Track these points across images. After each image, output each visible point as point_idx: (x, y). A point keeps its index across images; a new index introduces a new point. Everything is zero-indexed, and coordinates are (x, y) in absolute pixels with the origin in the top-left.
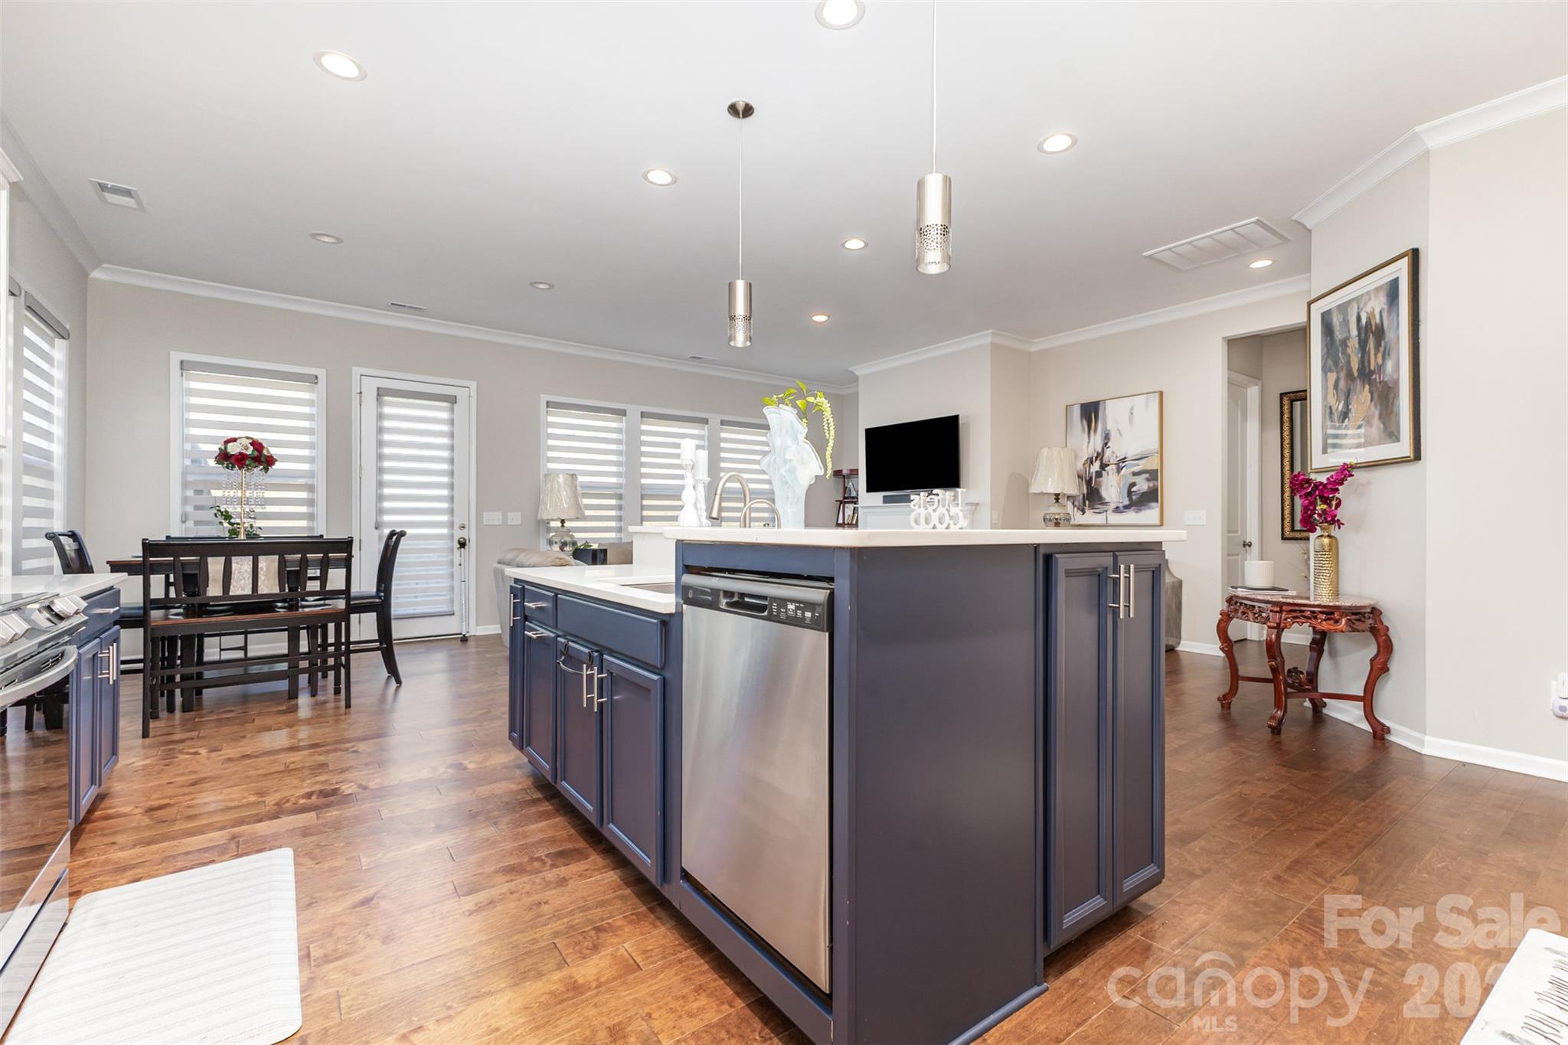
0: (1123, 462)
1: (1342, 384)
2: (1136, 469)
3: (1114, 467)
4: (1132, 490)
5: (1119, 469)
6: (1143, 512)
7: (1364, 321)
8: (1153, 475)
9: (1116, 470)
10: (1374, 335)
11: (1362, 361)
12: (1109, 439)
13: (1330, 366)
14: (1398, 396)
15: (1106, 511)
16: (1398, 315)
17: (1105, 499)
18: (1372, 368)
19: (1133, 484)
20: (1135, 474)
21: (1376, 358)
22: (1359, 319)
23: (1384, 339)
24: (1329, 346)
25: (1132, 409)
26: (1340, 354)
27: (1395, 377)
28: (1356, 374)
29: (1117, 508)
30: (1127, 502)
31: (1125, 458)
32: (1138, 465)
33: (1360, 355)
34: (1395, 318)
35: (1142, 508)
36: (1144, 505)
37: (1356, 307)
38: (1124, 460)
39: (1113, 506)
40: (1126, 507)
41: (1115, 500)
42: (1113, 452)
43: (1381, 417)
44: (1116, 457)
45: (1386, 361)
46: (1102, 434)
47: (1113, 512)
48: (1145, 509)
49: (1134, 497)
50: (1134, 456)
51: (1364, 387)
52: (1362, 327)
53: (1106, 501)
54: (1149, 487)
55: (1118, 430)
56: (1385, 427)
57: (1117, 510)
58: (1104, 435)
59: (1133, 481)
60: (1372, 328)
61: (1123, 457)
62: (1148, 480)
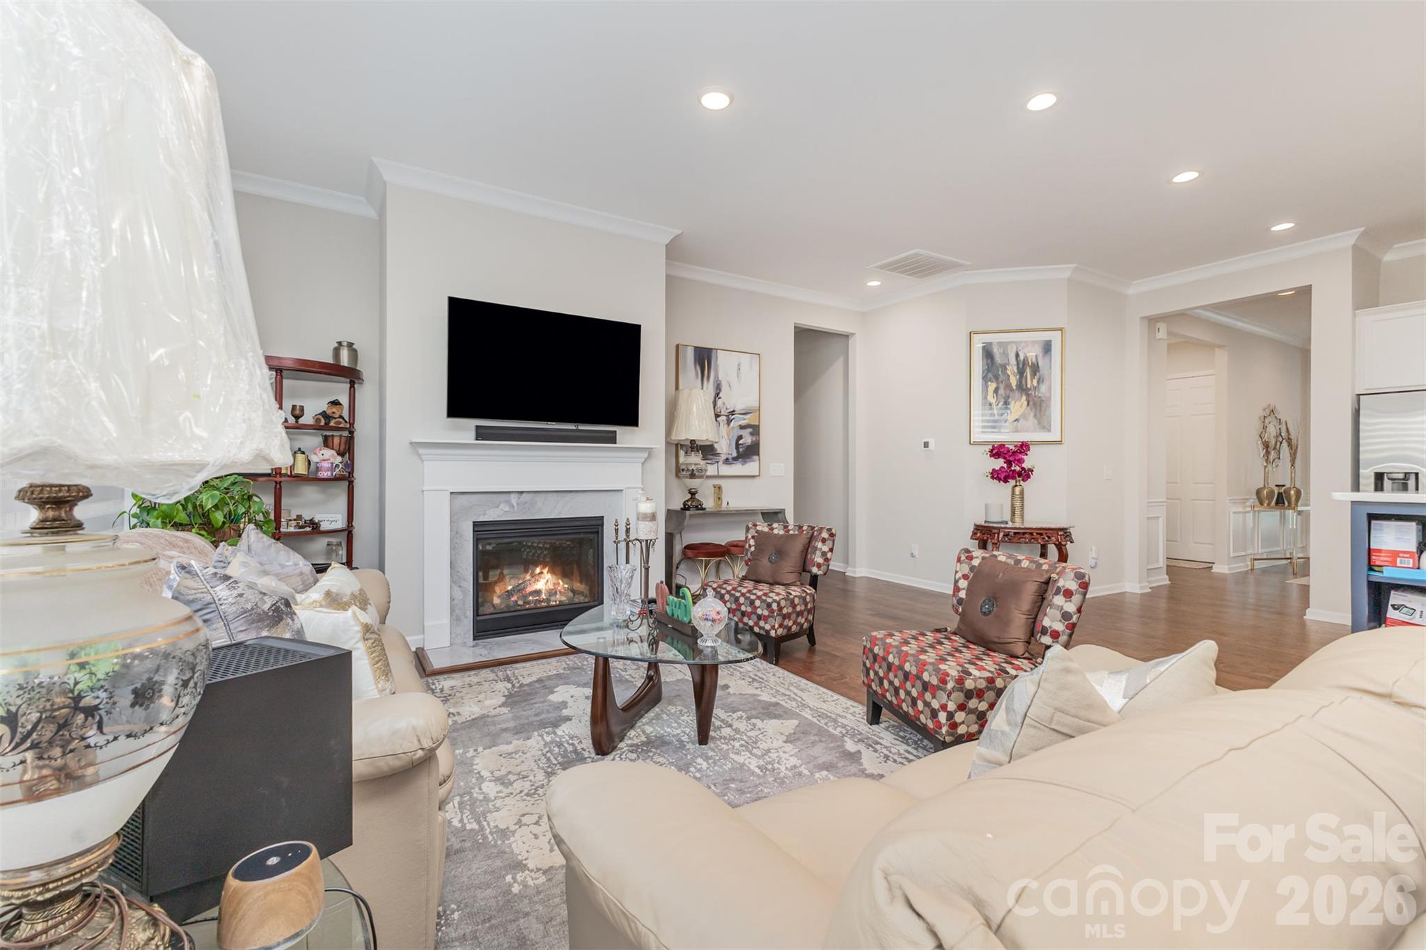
0: (733, 415)
1: (1001, 391)
2: (743, 423)
3: (724, 418)
4: (740, 442)
5: (729, 422)
6: (747, 465)
7: (1022, 357)
8: (755, 430)
9: (726, 422)
10: (1030, 367)
11: (1020, 381)
12: (720, 390)
13: (990, 378)
14: (1050, 406)
15: (717, 462)
16: (1051, 361)
17: (716, 450)
18: (1029, 386)
19: (740, 437)
20: (742, 427)
21: (1032, 382)
22: (1017, 355)
23: (1039, 372)
24: (990, 365)
25: (739, 365)
26: (1000, 373)
27: (1048, 395)
28: (1014, 388)
29: (727, 459)
30: (735, 455)
31: (734, 411)
32: (744, 420)
33: (1018, 377)
34: (1048, 362)
35: (747, 460)
36: (750, 458)
37: (1015, 348)
38: (732, 413)
39: (723, 457)
40: (735, 459)
41: (725, 451)
42: (724, 404)
43: (1035, 416)
44: (727, 409)
45: (1041, 385)
46: (714, 384)
47: (723, 463)
48: (749, 461)
49: (741, 450)
50: (741, 410)
51: (1022, 397)
52: (1020, 360)
53: (717, 452)
54: (752, 442)
55: (728, 382)
56: (1039, 423)
57: (727, 461)
58: (716, 385)
59: (740, 434)
60: (1028, 363)
61: (732, 410)
62: (752, 434)
